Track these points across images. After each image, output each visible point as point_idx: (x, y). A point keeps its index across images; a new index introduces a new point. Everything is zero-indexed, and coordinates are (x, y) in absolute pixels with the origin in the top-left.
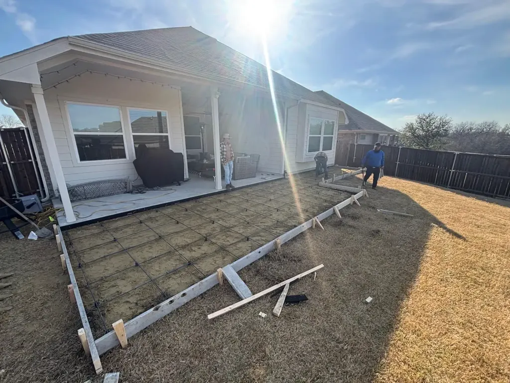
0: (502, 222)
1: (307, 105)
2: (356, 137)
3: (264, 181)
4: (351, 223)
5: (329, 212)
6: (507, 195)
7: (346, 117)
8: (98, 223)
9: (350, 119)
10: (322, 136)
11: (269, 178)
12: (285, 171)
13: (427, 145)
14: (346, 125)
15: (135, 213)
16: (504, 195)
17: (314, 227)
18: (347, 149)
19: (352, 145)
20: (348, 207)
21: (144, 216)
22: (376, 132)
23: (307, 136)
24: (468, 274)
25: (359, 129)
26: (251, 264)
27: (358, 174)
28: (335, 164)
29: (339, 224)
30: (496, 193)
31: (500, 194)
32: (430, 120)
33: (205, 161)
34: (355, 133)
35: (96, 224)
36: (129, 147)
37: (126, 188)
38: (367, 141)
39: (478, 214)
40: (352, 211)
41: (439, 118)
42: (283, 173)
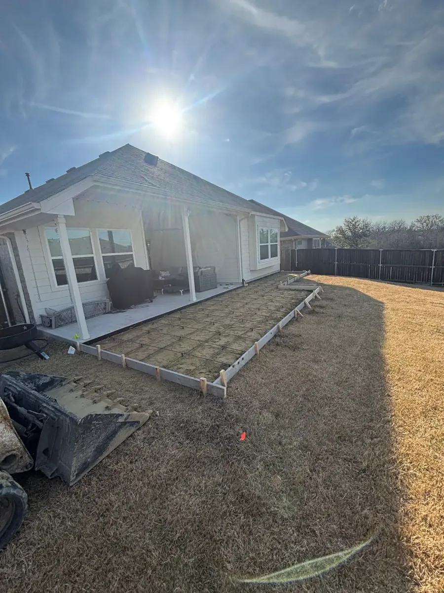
0: (423, 298)
1: (256, 216)
2: (294, 242)
3: (228, 290)
4: (321, 310)
5: (301, 306)
6: (423, 281)
7: (286, 226)
8: (108, 338)
9: (288, 227)
10: (269, 244)
11: (231, 287)
12: (243, 279)
13: (357, 245)
14: (286, 232)
15: (136, 326)
16: (420, 281)
17: (296, 316)
18: (289, 255)
19: (293, 251)
20: (312, 300)
21: (145, 329)
22: (310, 236)
23: (258, 245)
24: (409, 327)
25: (298, 235)
27: (306, 276)
28: (281, 270)
29: (312, 312)
30: (415, 280)
31: (418, 280)
32: (355, 223)
33: (160, 278)
34: (293, 239)
35: (107, 339)
36: (100, 268)
37: (105, 309)
38: (303, 246)
39: (406, 294)
40: (317, 303)
41: (362, 220)
42: (241, 281)
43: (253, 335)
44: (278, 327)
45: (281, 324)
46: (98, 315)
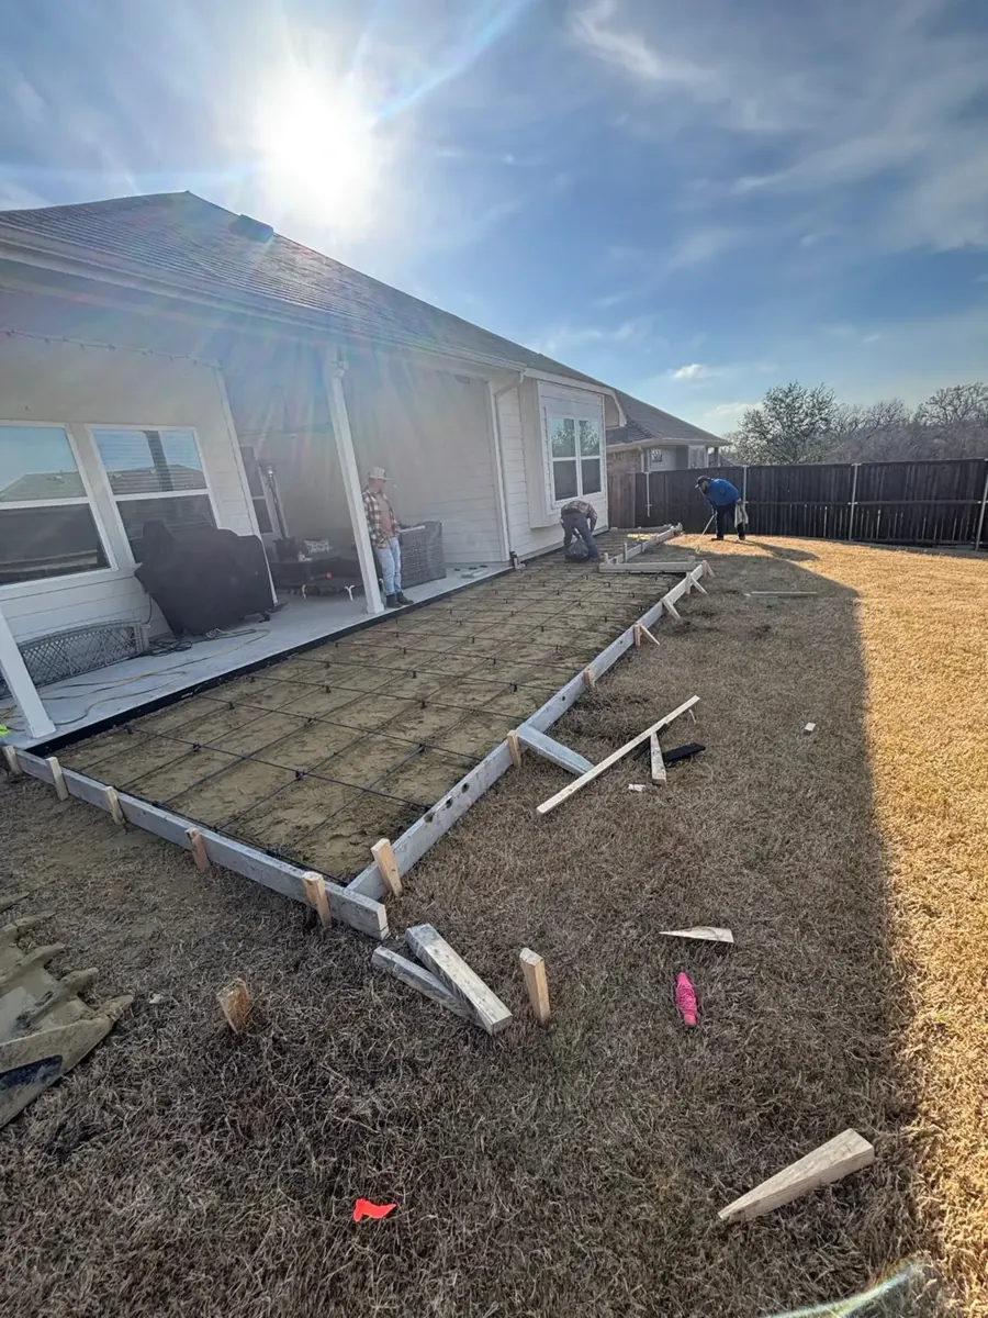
1: (540, 385)
2: (642, 456)
3: (475, 580)
4: (707, 624)
5: (655, 611)
6: (956, 539)
7: (621, 414)
8: (115, 729)
9: (627, 417)
10: (578, 459)
11: (480, 575)
12: (511, 553)
13: (795, 457)
14: (622, 428)
15: (199, 692)
16: (951, 538)
17: (639, 643)
18: (630, 487)
19: (640, 477)
20: (684, 598)
21: (228, 695)
22: (681, 440)
23: (548, 461)
25: (648, 436)
26: (556, 723)
27: (669, 539)
28: (610, 527)
29: (684, 630)
30: (938, 537)
31: (943, 539)
32: (794, 400)
33: (302, 558)
34: (640, 448)
35: (111, 731)
36: (112, 533)
37: (133, 644)
38: (667, 465)
39: (923, 573)
40: (695, 604)
41: (809, 393)
42: (508, 558)
43: (516, 701)
44: (586, 679)
45: (593, 669)
46: (113, 662)
